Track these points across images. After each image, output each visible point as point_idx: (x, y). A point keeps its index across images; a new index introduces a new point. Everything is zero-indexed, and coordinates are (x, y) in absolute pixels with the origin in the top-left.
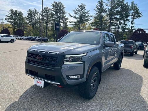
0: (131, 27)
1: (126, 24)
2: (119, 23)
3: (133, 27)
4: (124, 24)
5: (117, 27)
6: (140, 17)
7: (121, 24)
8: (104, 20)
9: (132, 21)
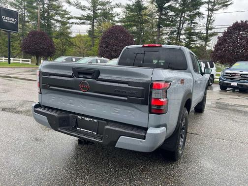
0: (208, 29)
1: (195, 23)
2: (180, 20)
3: (211, 29)
4: (192, 23)
5: (175, 29)
6: (227, 6)
7: (183, 23)
8: (145, 15)
9: (209, 16)
